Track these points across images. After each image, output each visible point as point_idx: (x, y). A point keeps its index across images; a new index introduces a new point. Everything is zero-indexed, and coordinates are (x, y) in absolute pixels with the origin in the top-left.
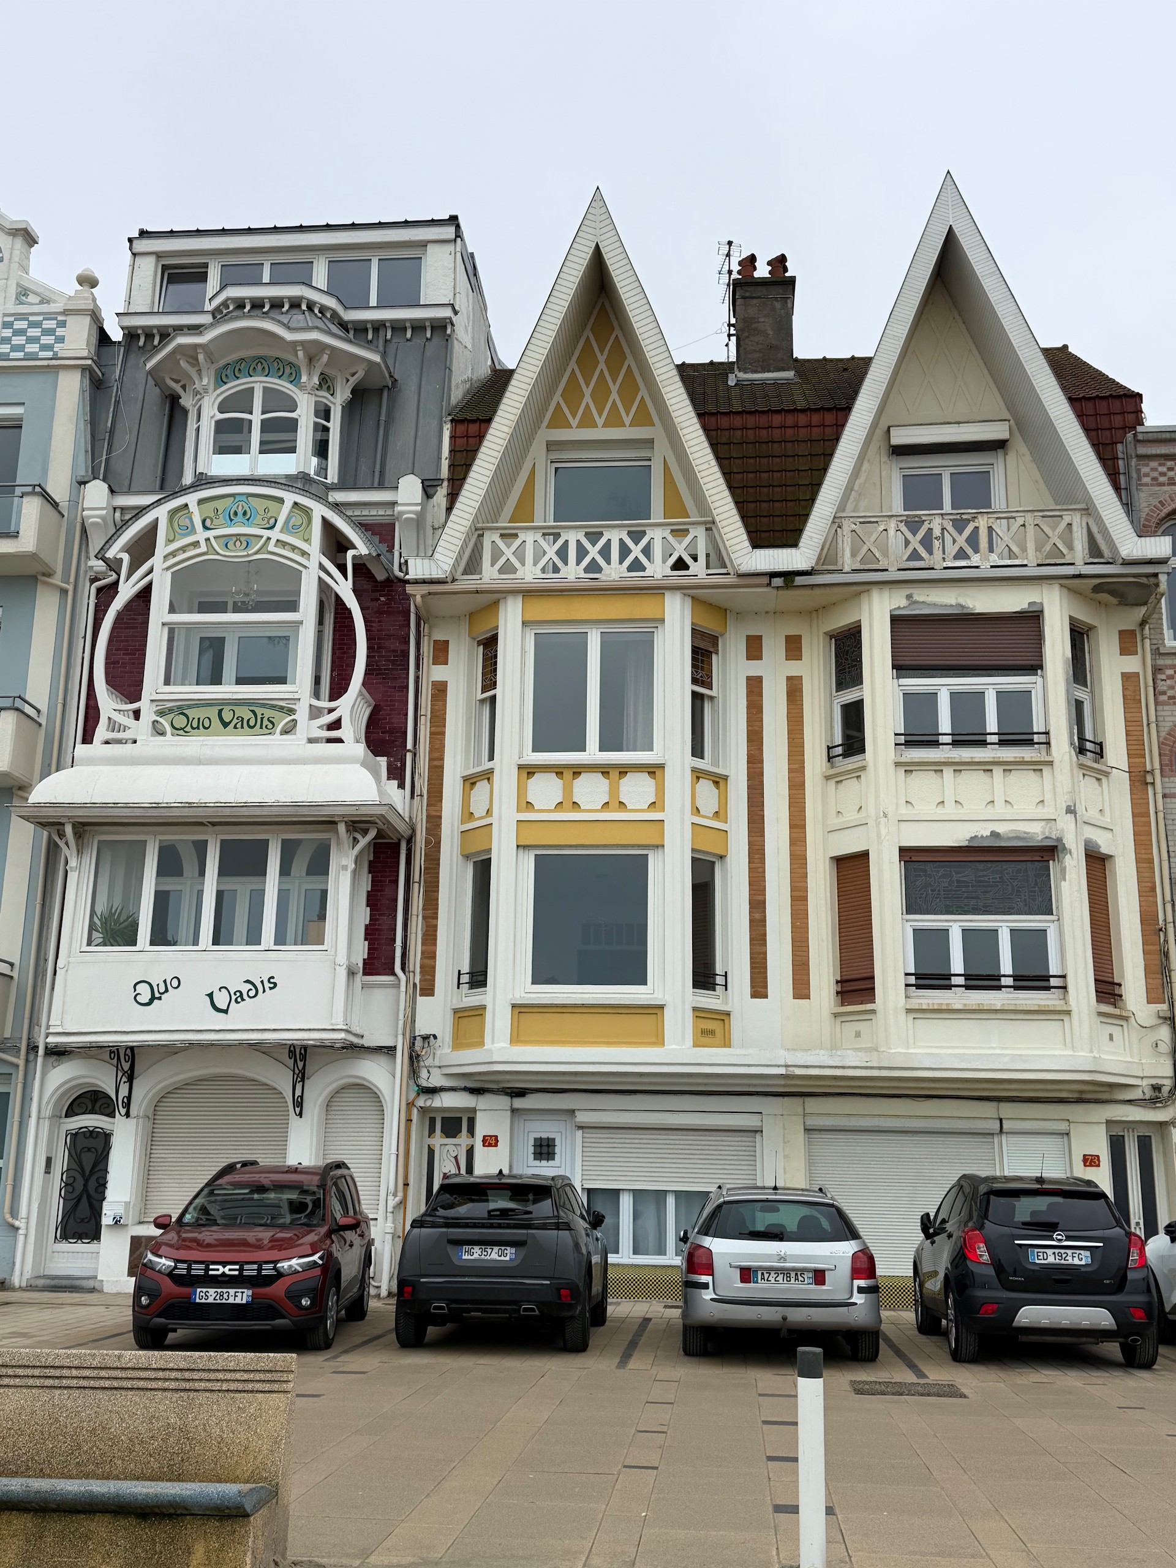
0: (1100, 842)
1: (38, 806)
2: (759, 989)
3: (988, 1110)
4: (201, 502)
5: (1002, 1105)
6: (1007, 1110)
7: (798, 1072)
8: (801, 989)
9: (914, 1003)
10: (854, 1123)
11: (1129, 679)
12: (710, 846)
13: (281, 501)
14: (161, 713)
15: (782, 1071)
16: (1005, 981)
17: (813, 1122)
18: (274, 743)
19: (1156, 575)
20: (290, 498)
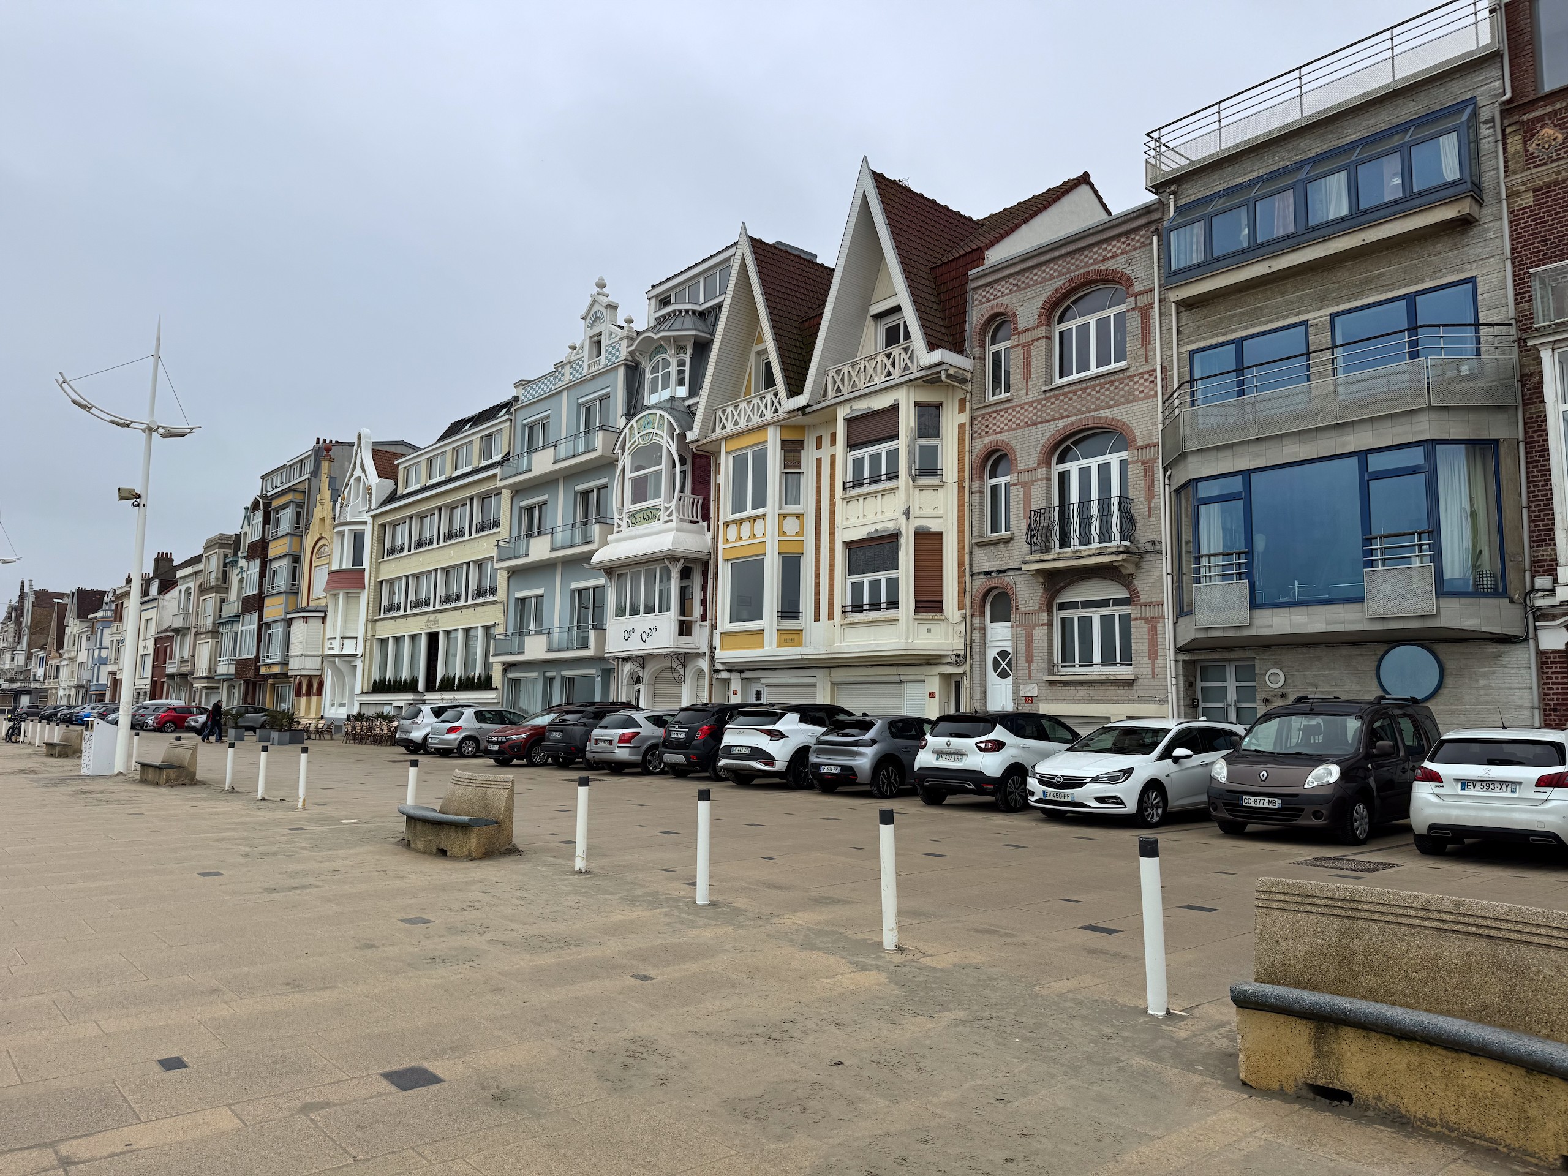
0: (929, 526)
1: (597, 563)
2: (817, 619)
3: (893, 671)
4: (637, 421)
5: (899, 668)
6: (902, 670)
7: (805, 657)
8: (831, 617)
9: (848, 620)
10: (851, 680)
11: (961, 427)
12: (791, 550)
13: (656, 414)
14: (629, 518)
15: (800, 657)
16: (865, 607)
17: (835, 680)
18: (657, 525)
19: (940, 372)
20: (659, 412)
